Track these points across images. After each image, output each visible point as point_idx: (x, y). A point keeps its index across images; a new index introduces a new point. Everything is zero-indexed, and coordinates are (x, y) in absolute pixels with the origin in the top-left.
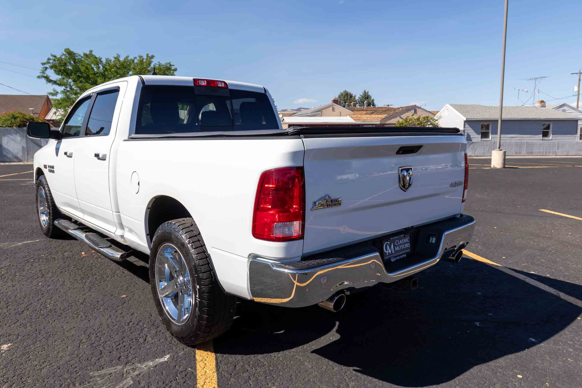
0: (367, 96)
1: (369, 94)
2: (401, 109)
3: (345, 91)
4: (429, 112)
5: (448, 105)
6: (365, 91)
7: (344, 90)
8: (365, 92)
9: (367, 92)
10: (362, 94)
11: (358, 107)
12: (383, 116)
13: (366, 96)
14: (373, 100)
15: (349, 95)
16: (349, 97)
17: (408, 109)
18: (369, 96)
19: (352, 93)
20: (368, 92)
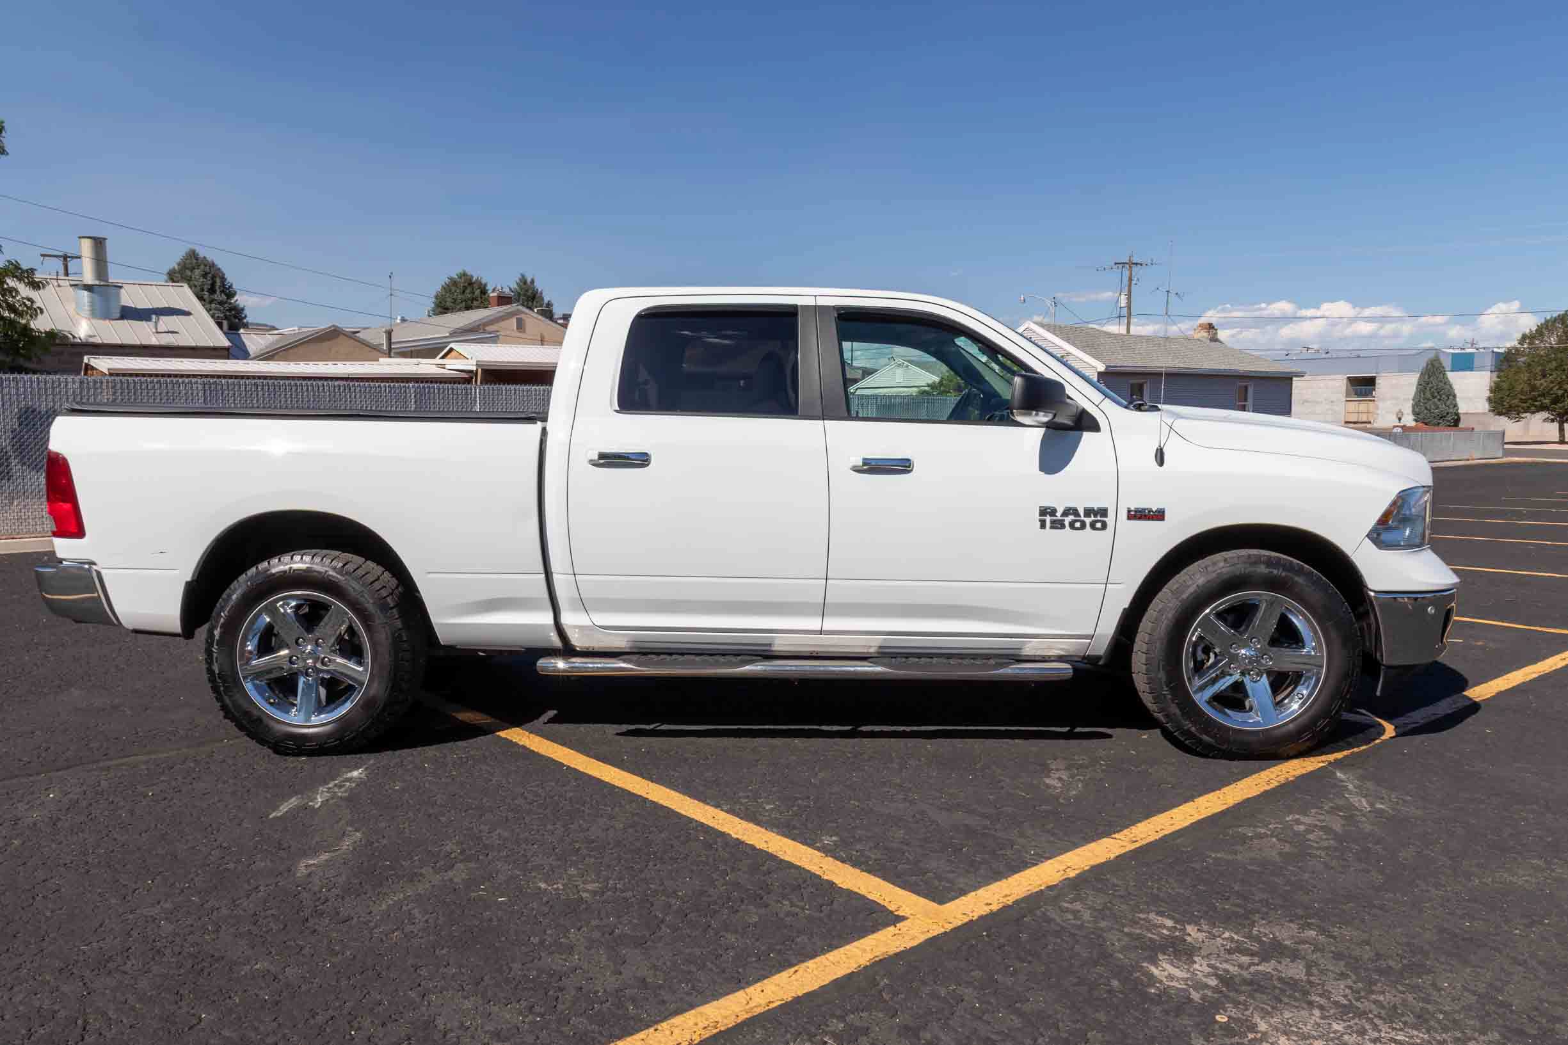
0: (530, 291)
3: (465, 274)
6: (523, 276)
7: (461, 271)
8: (523, 281)
9: (529, 280)
10: (516, 286)
13: (529, 294)
15: (476, 286)
16: (477, 292)
19: (483, 281)
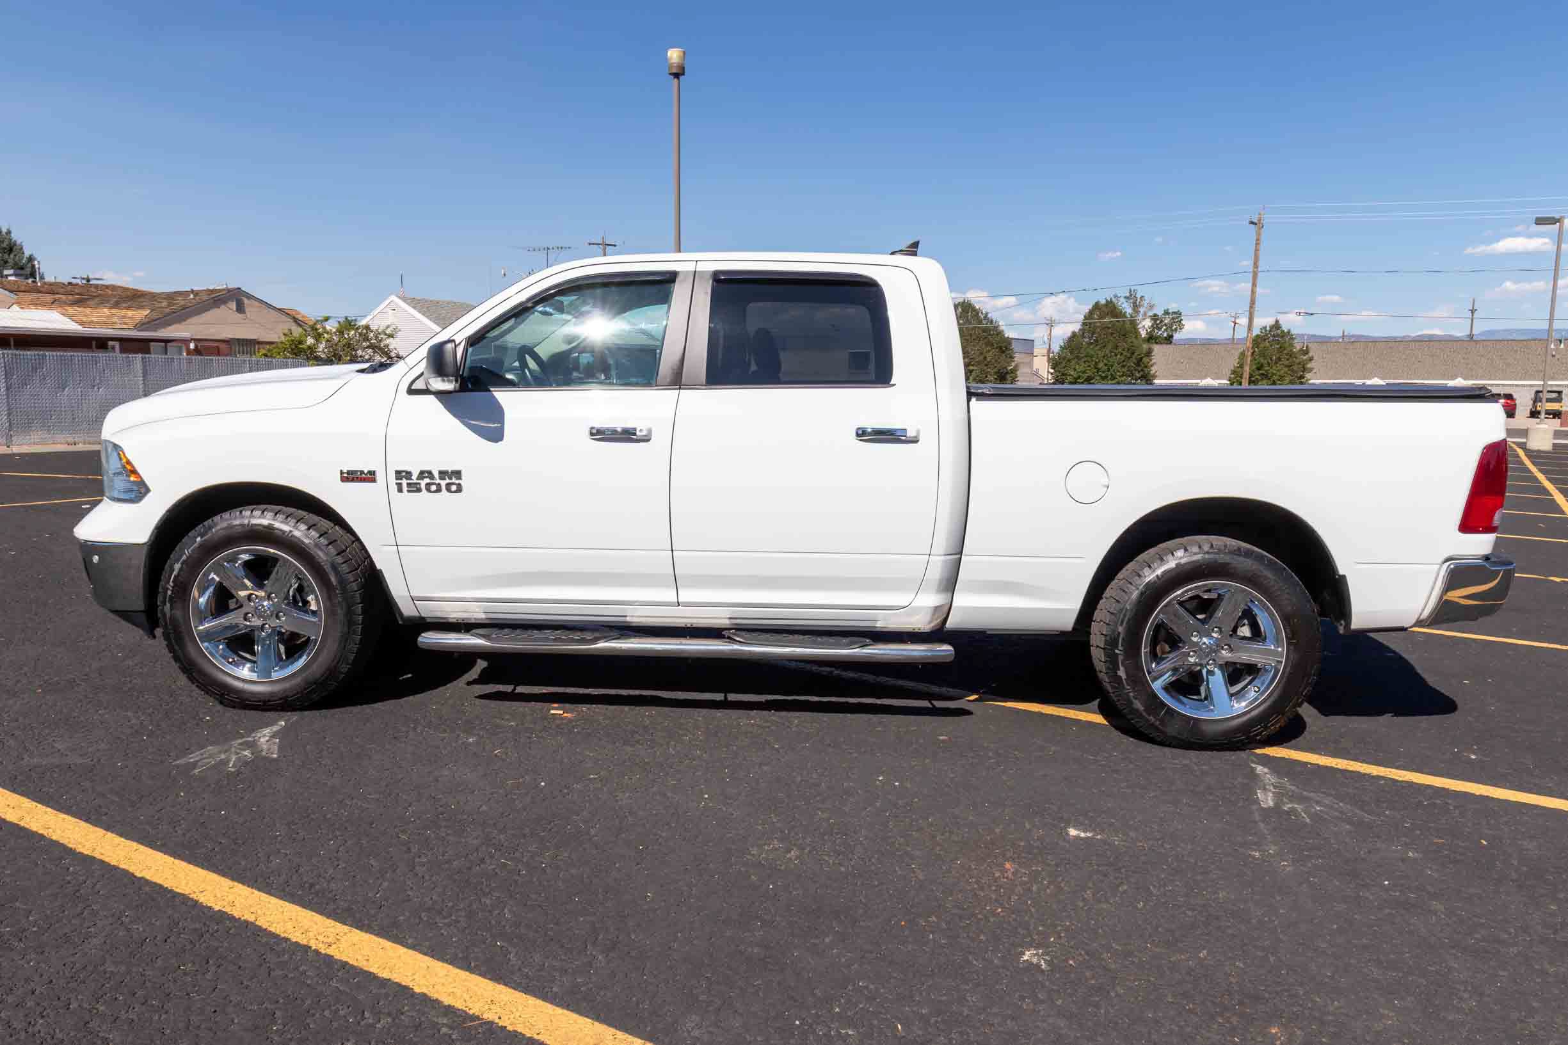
1: (15, 236)
2: (192, 296)
4: (280, 309)
5: (393, 298)
11: (13, 278)
12: (141, 314)
14: (31, 259)
17: (218, 299)
18: (15, 244)
20: (9, 232)
